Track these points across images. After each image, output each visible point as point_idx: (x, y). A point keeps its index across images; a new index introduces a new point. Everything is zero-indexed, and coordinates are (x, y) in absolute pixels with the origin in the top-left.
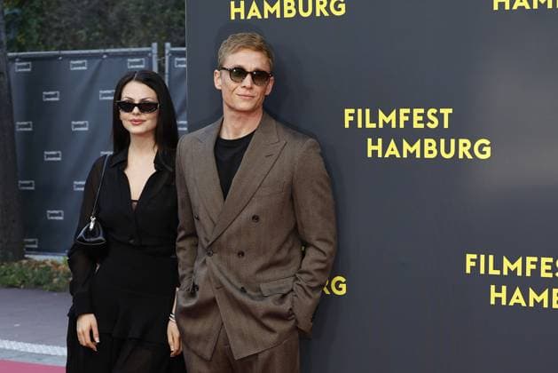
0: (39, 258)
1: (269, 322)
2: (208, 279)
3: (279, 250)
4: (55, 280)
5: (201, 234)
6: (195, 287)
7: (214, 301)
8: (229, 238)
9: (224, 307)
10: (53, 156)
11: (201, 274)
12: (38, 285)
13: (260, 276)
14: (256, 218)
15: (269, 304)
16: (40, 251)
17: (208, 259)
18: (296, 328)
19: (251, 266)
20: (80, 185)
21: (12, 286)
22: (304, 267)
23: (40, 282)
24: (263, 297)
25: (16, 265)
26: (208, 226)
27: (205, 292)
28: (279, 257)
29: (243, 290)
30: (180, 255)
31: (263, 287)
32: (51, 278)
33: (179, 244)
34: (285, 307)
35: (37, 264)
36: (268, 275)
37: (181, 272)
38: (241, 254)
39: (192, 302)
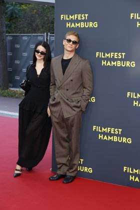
0: (12, 89)
1: (74, 108)
2: (58, 96)
3: (78, 89)
4: (17, 95)
6: (55, 98)
7: (59, 102)
8: (64, 86)
9: (62, 104)
10: (17, 62)
11: (56, 95)
12: (12, 96)
13: (72, 96)
14: (72, 80)
15: (74, 104)
16: (12, 87)
17: (59, 91)
18: (81, 110)
19: (70, 93)
21: (5, 96)
22: (84, 94)
24: (73, 102)
25: (6, 91)
27: (57, 100)
28: (78, 91)
29: (68, 100)
30: (51, 90)
31: (73, 99)
32: (16, 94)
33: (50, 87)
34: (79, 105)
35: (12, 91)
36: (75, 96)
37: (51, 94)
38: (67, 90)
39: (54, 102)
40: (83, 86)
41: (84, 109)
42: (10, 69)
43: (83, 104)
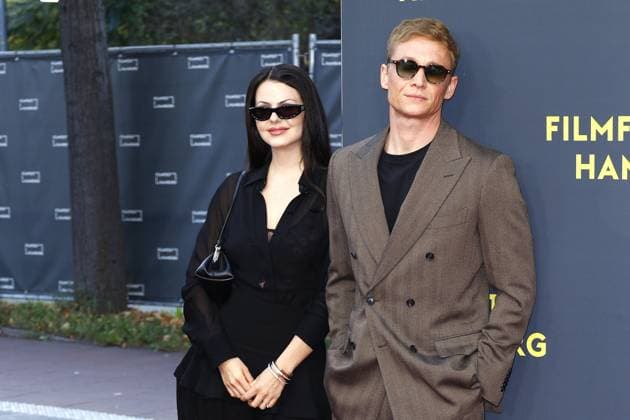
0: (145, 308)
1: (446, 391)
2: (368, 334)
3: (460, 297)
4: (166, 337)
5: (359, 277)
6: (352, 345)
8: (396, 282)
10: (166, 178)
11: (359, 327)
12: (144, 343)
13: (435, 332)
14: (430, 256)
15: (447, 369)
16: (145, 300)
17: (368, 309)
18: (481, 399)
19: (423, 317)
20: (199, 216)
21: (110, 345)
22: (493, 321)
23: (147, 340)
24: (438, 360)
25: (117, 317)
26: (369, 267)
27: (364, 352)
29: (413, 349)
30: (331, 304)
31: (439, 345)
32: (161, 334)
33: (330, 290)
34: (467, 374)
35: (144, 316)
37: (332, 325)
38: (411, 303)
39: (345, 365)
40: (486, 279)
41: (493, 395)
42: (131, 215)
43: (491, 371)
